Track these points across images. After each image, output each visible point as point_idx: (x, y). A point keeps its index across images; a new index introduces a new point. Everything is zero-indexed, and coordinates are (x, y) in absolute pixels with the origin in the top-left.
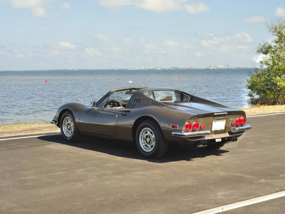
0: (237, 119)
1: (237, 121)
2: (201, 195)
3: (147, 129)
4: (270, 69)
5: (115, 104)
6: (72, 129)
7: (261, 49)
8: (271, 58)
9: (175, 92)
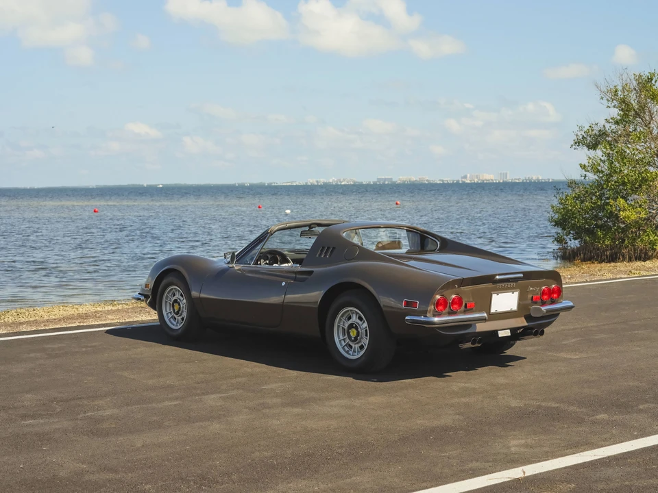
0: (544, 288)
1: (544, 293)
2: (476, 444)
3: (351, 310)
4: (602, 182)
5: (275, 256)
6: (183, 312)
7: (583, 137)
8: (604, 158)
9: (407, 231)
